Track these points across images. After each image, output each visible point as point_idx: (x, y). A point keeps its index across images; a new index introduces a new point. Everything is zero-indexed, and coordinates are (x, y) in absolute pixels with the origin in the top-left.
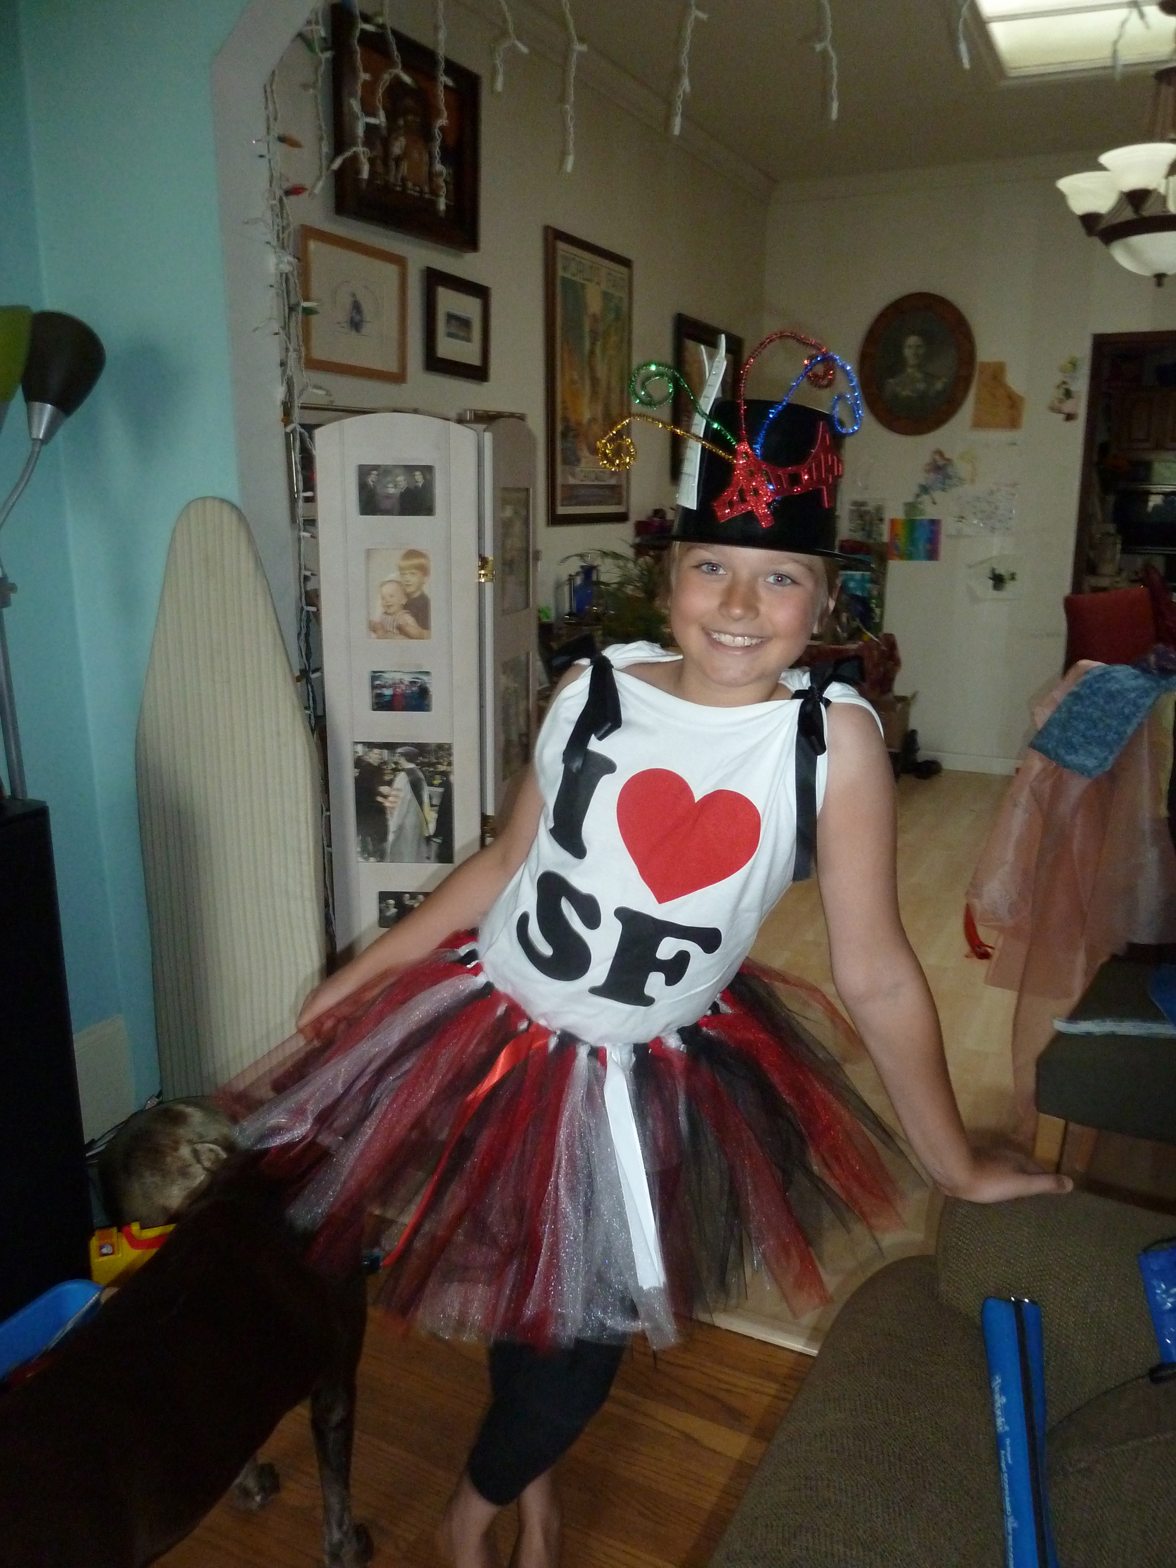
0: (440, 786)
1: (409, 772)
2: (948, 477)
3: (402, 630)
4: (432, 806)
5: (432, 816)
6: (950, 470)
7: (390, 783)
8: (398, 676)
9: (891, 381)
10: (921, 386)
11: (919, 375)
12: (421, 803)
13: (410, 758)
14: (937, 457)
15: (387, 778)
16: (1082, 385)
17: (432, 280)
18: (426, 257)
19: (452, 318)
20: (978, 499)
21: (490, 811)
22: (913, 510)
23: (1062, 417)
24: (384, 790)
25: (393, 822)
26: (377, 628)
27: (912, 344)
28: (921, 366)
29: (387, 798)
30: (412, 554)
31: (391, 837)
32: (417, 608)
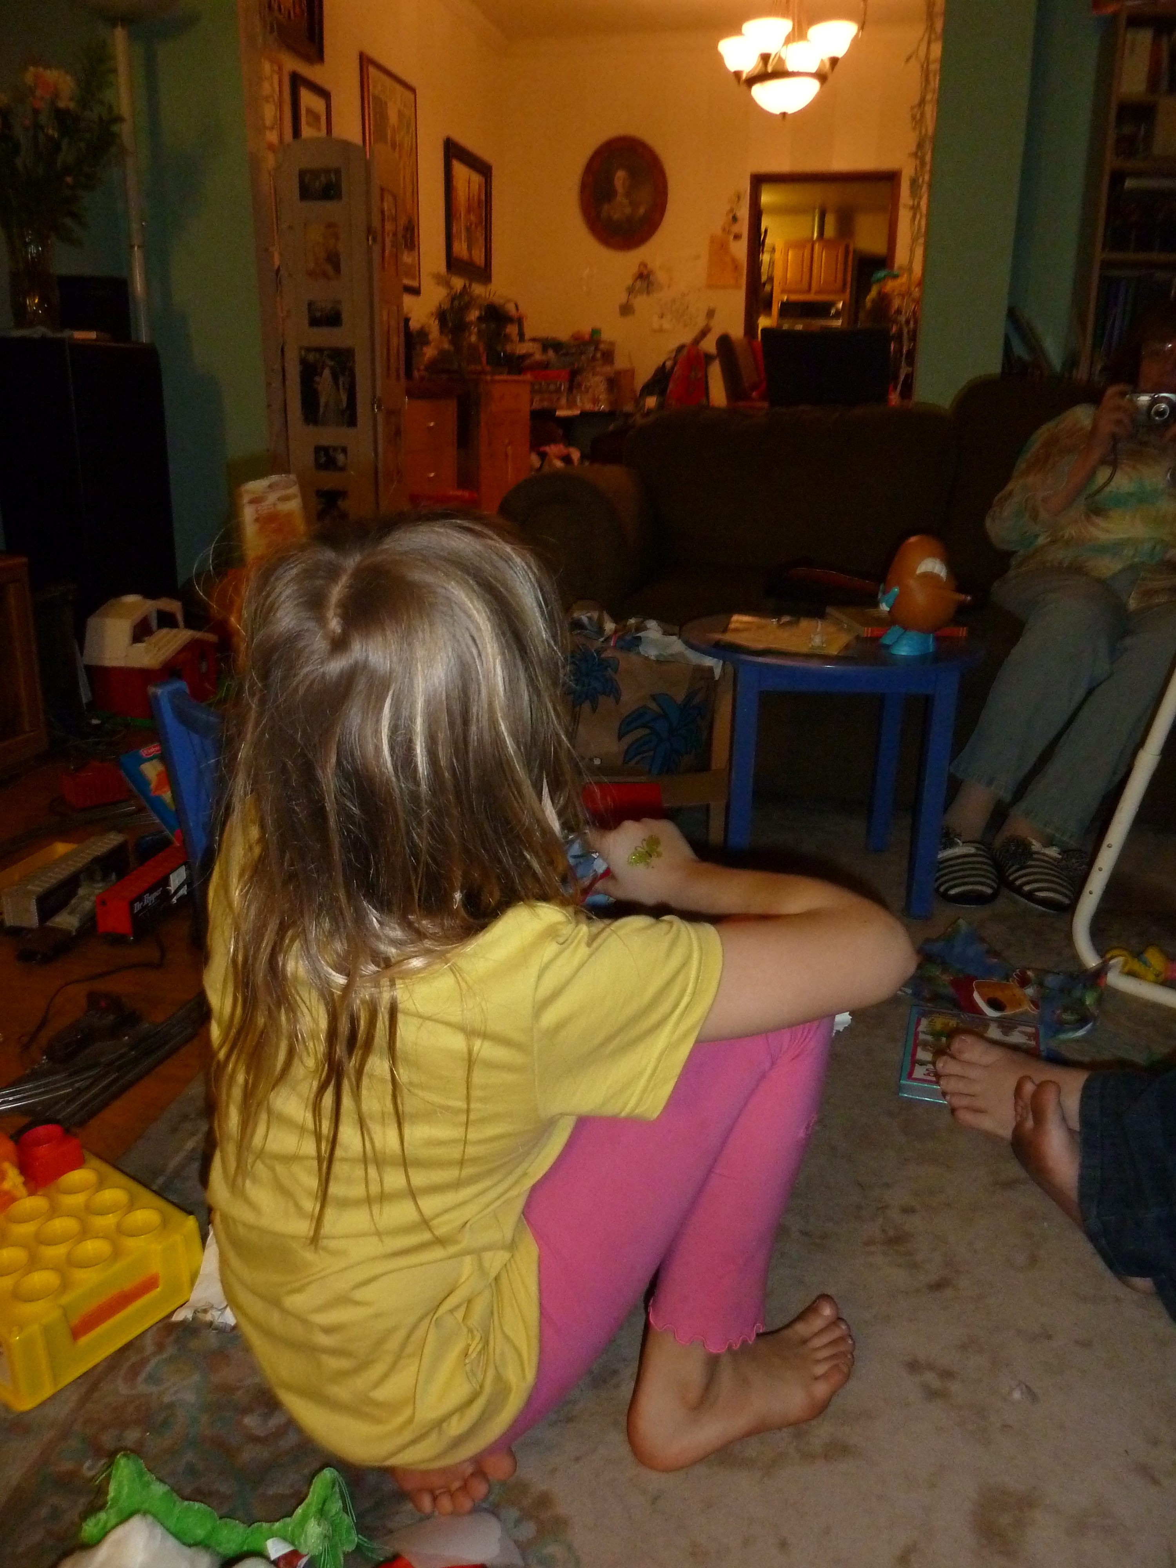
0: (349, 376)
1: (332, 368)
2: (651, 284)
4: (344, 390)
5: (344, 397)
6: (652, 278)
8: (324, 304)
9: (606, 206)
10: (628, 210)
11: (625, 201)
12: (338, 388)
13: (331, 357)
14: (643, 269)
15: (319, 370)
16: (744, 213)
17: (297, 81)
18: (291, 64)
19: (309, 111)
20: (674, 301)
21: (379, 394)
22: (626, 310)
23: (732, 237)
24: (317, 379)
25: (323, 400)
26: (311, 274)
27: (620, 177)
28: (628, 194)
29: (318, 383)
30: (330, 225)
31: (321, 410)
32: (333, 260)
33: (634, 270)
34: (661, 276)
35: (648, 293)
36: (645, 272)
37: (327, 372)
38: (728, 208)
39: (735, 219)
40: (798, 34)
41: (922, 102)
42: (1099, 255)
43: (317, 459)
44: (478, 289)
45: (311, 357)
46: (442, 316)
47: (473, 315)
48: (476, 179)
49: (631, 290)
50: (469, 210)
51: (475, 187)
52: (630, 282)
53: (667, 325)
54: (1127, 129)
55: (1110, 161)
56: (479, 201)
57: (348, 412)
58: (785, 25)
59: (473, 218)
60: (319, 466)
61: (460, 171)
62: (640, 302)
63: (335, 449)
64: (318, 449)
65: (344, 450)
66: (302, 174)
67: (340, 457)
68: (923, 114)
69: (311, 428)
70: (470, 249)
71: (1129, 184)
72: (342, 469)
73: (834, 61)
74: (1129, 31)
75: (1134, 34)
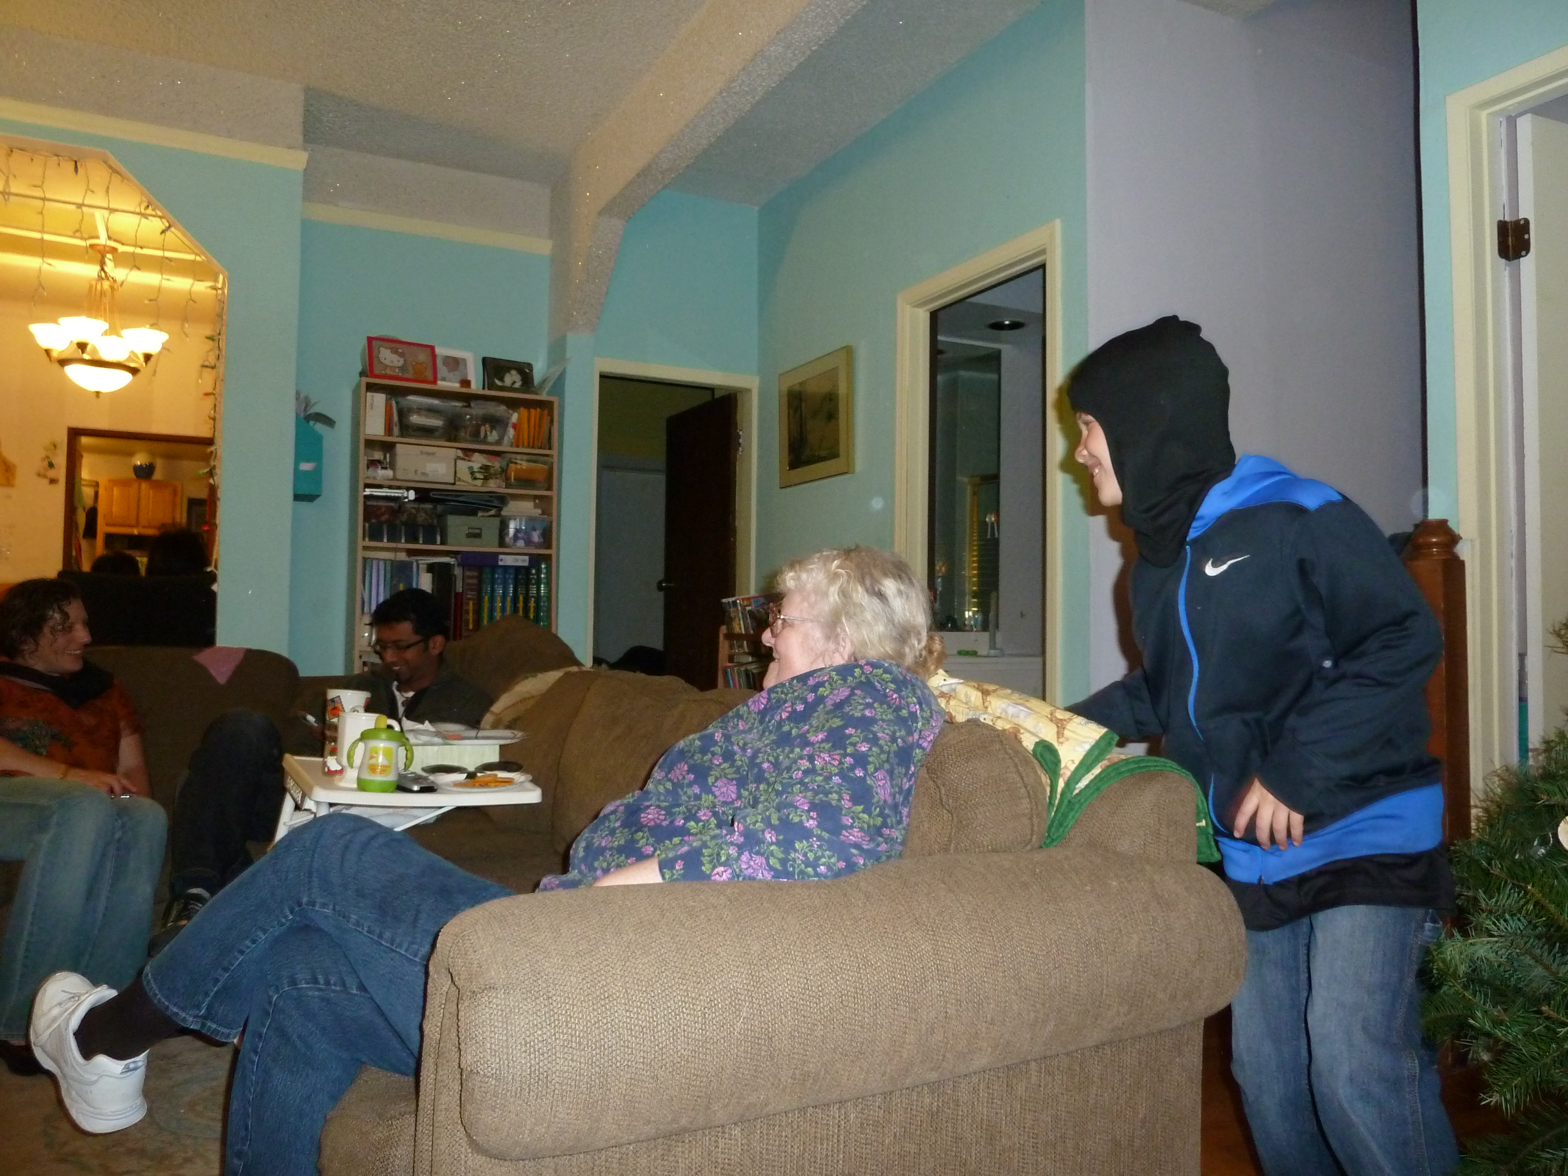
16: (61, 460)
23: (48, 481)
38: (43, 453)
39: (51, 465)
40: (112, 333)
42: (361, 543)
58: (100, 324)
73: (147, 357)
74: (368, 394)
75: (373, 396)
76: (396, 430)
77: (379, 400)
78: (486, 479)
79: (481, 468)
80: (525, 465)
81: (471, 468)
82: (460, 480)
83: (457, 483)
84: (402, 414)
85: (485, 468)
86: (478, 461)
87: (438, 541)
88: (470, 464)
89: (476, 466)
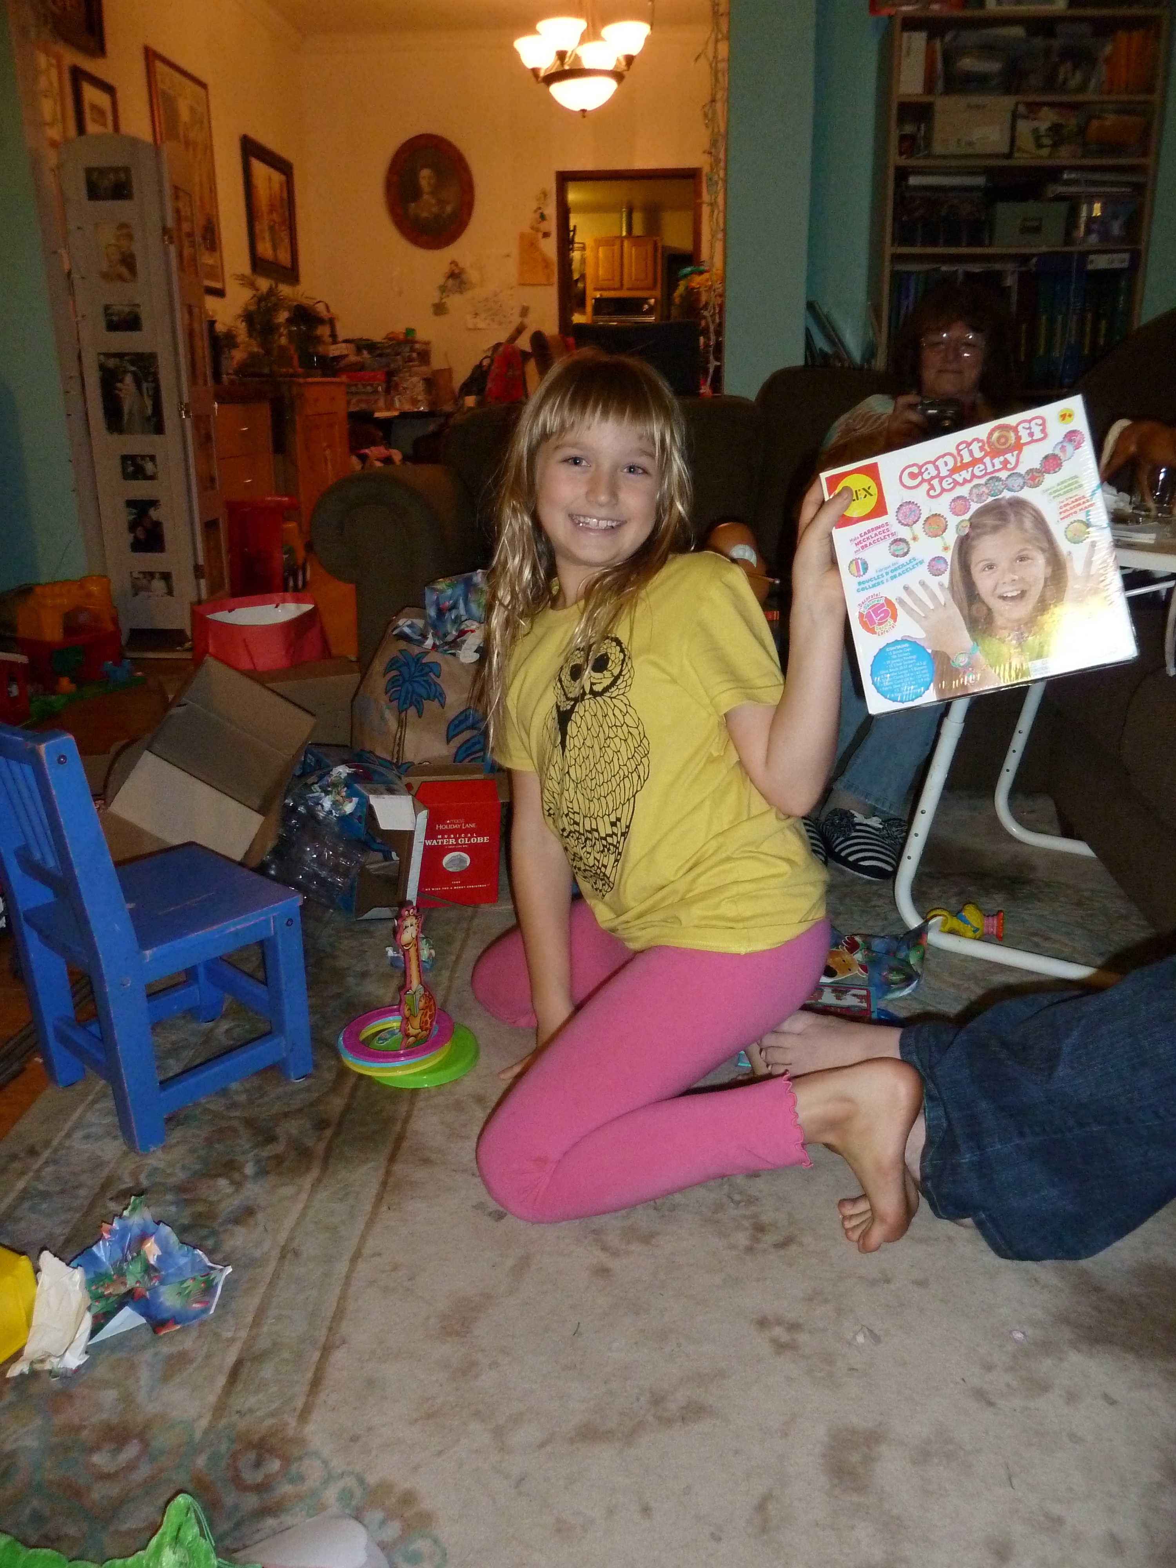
0: (153, 381)
1: (133, 373)
2: (462, 283)
3: (121, 278)
4: (149, 396)
5: (149, 403)
6: (464, 276)
7: (121, 381)
8: (121, 308)
9: (413, 205)
10: (435, 209)
11: (433, 201)
12: (141, 394)
13: (132, 363)
14: (454, 268)
15: (120, 377)
16: (551, 211)
17: (78, 75)
18: (72, 57)
19: (93, 107)
20: (486, 300)
21: (186, 400)
22: (439, 309)
23: (540, 235)
24: (119, 385)
25: (126, 408)
26: (105, 276)
27: (425, 175)
28: (433, 193)
29: (121, 390)
30: (123, 226)
31: (126, 417)
32: (128, 261)
33: (445, 268)
34: (473, 275)
35: (461, 293)
36: (457, 271)
37: (129, 379)
38: (535, 206)
39: (543, 217)
40: (591, 34)
41: (713, 101)
42: (889, 249)
43: (124, 469)
44: (285, 290)
45: (111, 363)
46: (249, 317)
47: (283, 316)
48: (277, 177)
49: (443, 289)
50: (272, 209)
51: (276, 186)
52: (441, 281)
53: (482, 325)
54: (909, 129)
55: (895, 159)
56: (282, 199)
57: (155, 419)
58: (580, 25)
59: (275, 216)
60: (126, 476)
61: (260, 169)
62: (454, 301)
63: (143, 457)
64: (125, 458)
65: (152, 458)
66: (89, 172)
67: (149, 467)
68: (714, 112)
69: (116, 436)
70: (275, 248)
71: (913, 181)
72: (152, 478)
73: (630, 59)
74: (906, 35)
75: (910, 37)
76: (940, 85)
77: (918, 41)
78: (1056, 145)
79: (1050, 129)
80: (1111, 120)
81: (1036, 131)
82: (1019, 150)
83: (1017, 155)
84: (949, 58)
85: (1055, 129)
86: (1047, 119)
87: (987, 242)
88: (1036, 124)
89: (1044, 127)
